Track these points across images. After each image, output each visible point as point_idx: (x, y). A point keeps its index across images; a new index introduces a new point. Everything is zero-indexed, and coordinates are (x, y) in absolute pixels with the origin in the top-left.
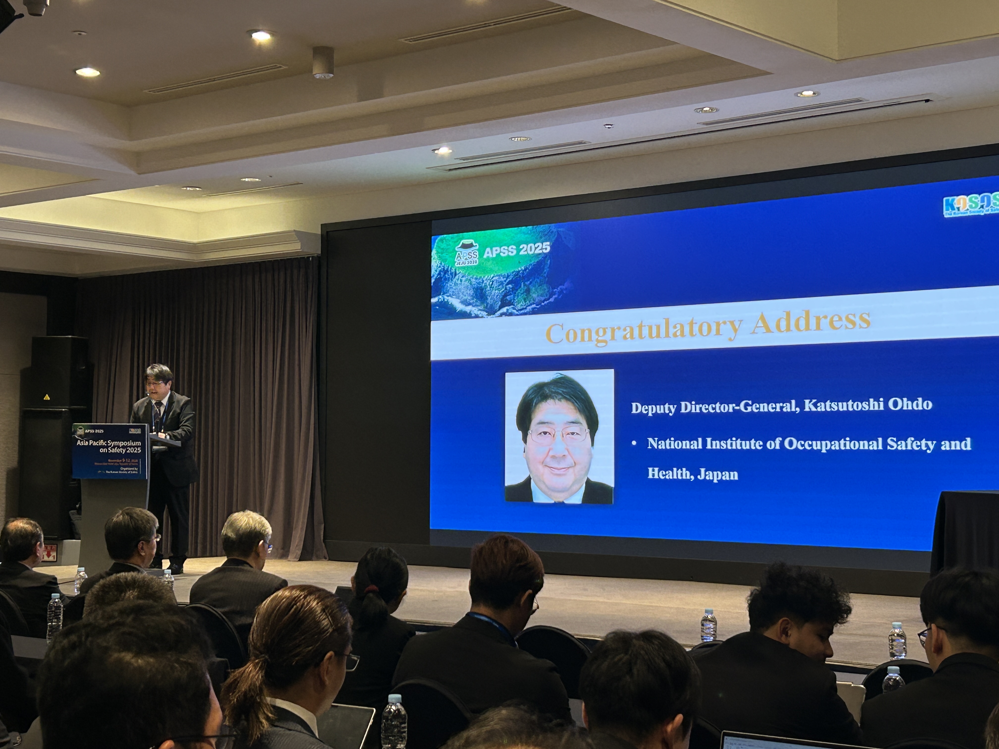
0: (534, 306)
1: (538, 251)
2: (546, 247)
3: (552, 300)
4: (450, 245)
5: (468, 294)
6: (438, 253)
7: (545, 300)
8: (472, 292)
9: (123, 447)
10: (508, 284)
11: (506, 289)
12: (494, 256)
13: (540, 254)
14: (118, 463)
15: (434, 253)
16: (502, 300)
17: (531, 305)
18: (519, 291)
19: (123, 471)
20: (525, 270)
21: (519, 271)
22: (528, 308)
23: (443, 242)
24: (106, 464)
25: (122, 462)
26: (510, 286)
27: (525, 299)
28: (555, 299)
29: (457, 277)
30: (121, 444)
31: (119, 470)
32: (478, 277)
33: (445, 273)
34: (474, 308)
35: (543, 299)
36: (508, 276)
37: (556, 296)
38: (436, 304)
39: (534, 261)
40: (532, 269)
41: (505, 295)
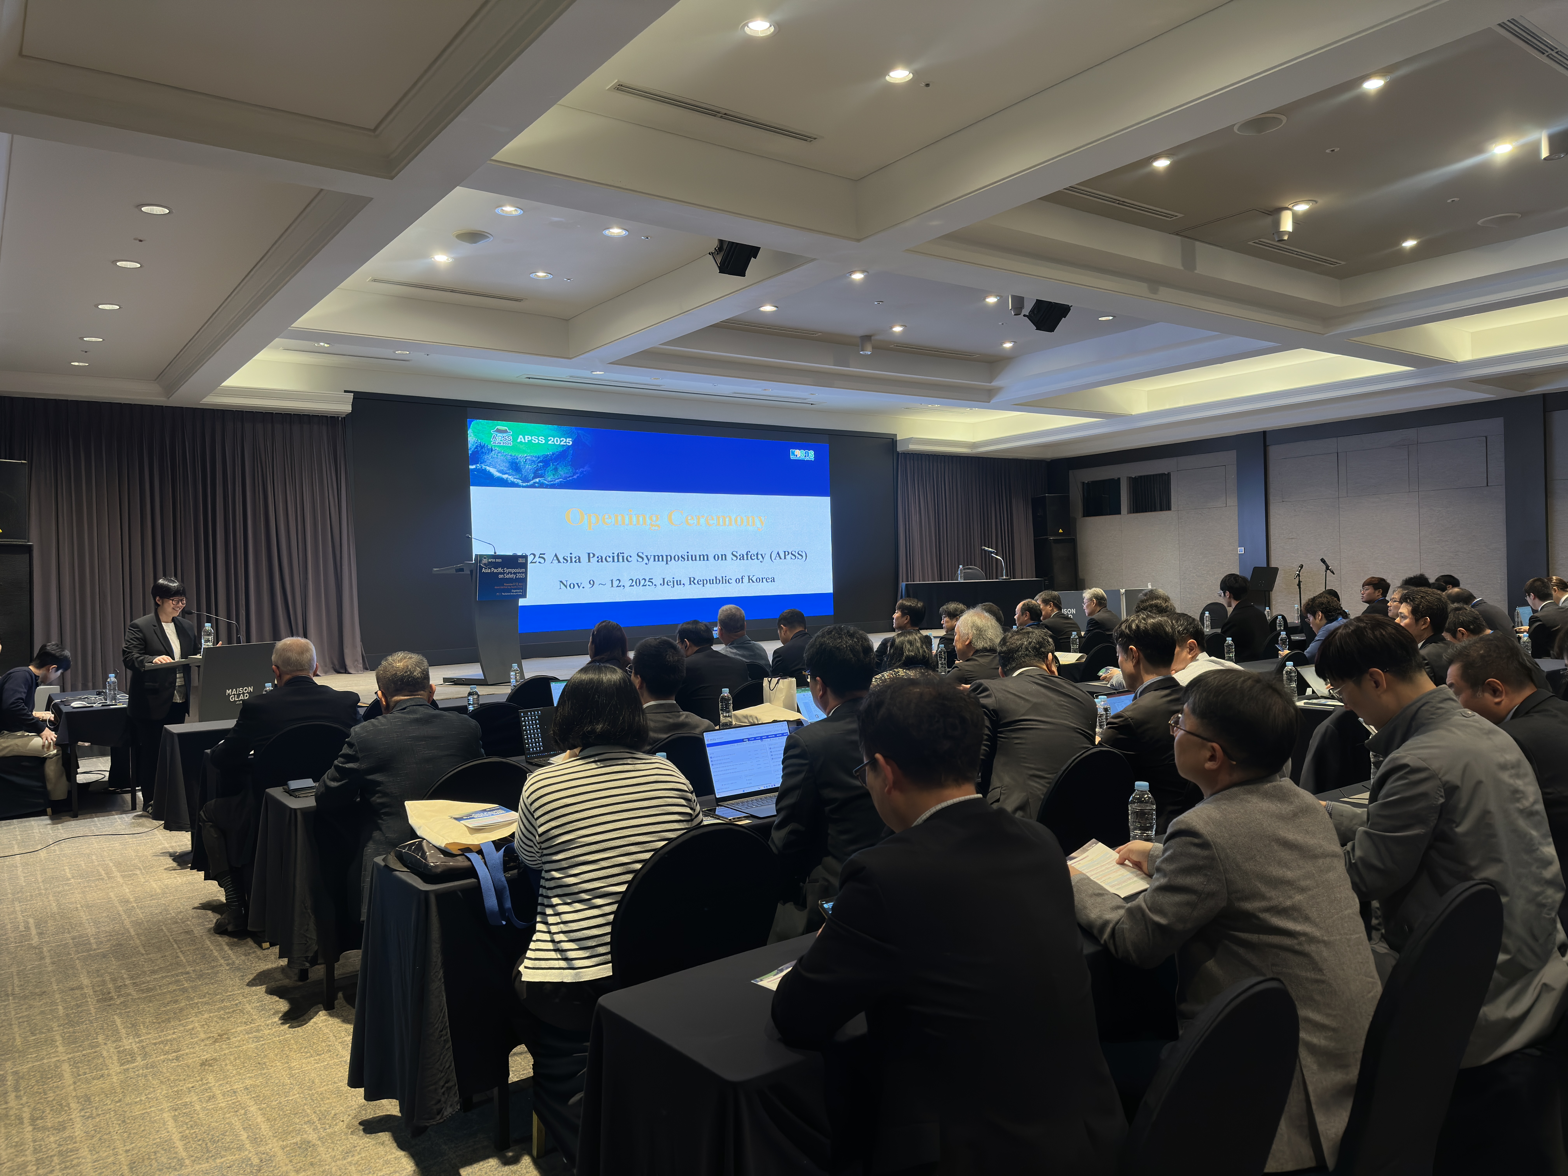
0: (560, 480)
1: (562, 443)
2: (569, 442)
3: (575, 477)
4: (485, 428)
5: (504, 466)
6: (474, 432)
7: (570, 477)
8: (507, 465)
9: (515, 573)
10: (539, 463)
11: (538, 466)
12: (527, 441)
13: (564, 445)
14: (510, 586)
15: (470, 432)
16: (535, 473)
17: (559, 479)
18: (549, 468)
19: (513, 592)
20: (553, 454)
21: (548, 455)
22: (557, 481)
23: (479, 425)
24: (502, 587)
25: (513, 586)
26: (541, 464)
27: (554, 475)
28: (578, 477)
29: (493, 452)
30: (513, 571)
31: (511, 592)
32: (513, 455)
33: (482, 448)
34: (510, 477)
35: (568, 476)
36: (539, 457)
37: (578, 475)
38: (474, 470)
39: (561, 449)
40: (558, 455)
41: (537, 470)
